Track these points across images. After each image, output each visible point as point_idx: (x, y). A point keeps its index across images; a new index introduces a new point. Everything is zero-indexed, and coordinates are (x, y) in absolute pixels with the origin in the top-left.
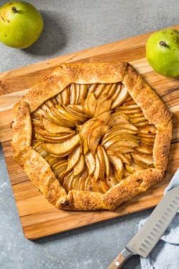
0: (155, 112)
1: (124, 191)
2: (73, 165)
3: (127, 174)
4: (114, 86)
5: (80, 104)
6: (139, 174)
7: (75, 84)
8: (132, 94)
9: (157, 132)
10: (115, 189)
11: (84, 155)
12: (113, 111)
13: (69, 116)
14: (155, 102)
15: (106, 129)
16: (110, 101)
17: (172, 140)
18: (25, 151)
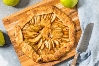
0: (67, 22)
1: (61, 52)
2: (40, 45)
3: (60, 46)
4: (50, 14)
5: (39, 23)
6: (65, 45)
7: (36, 16)
8: (58, 16)
9: (69, 29)
10: (57, 52)
11: (44, 42)
12: (52, 24)
13: (36, 28)
14: (66, 18)
15: (50, 30)
16: (50, 20)
17: (75, 31)
18: (22, 43)
